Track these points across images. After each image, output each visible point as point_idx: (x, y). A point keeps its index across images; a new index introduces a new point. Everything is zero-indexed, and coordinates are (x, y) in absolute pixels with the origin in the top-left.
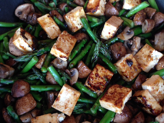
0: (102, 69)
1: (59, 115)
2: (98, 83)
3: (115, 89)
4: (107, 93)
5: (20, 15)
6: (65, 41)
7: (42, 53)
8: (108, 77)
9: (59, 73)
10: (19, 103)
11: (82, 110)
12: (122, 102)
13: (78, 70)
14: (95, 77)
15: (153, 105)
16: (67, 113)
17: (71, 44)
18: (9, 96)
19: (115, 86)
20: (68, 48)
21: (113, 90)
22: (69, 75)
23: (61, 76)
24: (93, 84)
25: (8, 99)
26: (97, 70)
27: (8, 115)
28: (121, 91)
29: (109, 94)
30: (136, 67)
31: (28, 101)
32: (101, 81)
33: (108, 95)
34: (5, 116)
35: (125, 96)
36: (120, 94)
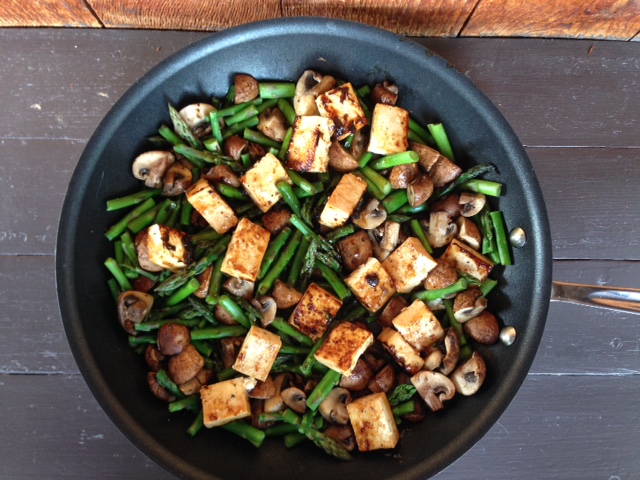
0: (320, 296)
1: (246, 380)
2: (312, 322)
3: (343, 333)
4: (328, 342)
5: (146, 176)
6: (247, 246)
7: (205, 268)
8: (331, 312)
9: (239, 306)
10: (175, 364)
11: (285, 366)
12: (351, 360)
13: (275, 299)
14: (307, 310)
15: (406, 358)
16: (259, 378)
17: (260, 248)
18: (153, 352)
19: (344, 325)
20: (253, 259)
21: (340, 334)
22: (259, 311)
23: (244, 311)
24: (304, 322)
25: (154, 358)
26: (311, 297)
27: (160, 386)
28: (351, 338)
29: (331, 343)
30: (386, 286)
31: (190, 360)
32: (319, 317)
33: (329, 344)
34: (155, 389)
35: (357, 348)
36: (351, 342)
